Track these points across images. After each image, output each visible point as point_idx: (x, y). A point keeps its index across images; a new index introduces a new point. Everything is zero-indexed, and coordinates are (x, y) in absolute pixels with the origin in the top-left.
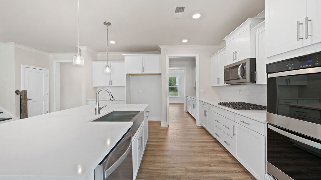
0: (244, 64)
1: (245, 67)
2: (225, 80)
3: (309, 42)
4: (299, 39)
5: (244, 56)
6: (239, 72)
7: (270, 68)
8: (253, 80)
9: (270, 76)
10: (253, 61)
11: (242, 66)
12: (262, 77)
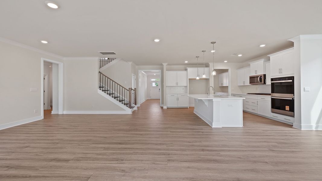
0: (261, 76)
1: (261, 77)
2: (250, 83)
3: (281, 74)
4: (279, 73)
5: (260, 73)
6: (259, 79)
7: (272, 80)
8: (265, 83)
9: (272, 82)
10: (265, 75)
11: (260, 77)
12: (269, 82)
